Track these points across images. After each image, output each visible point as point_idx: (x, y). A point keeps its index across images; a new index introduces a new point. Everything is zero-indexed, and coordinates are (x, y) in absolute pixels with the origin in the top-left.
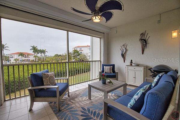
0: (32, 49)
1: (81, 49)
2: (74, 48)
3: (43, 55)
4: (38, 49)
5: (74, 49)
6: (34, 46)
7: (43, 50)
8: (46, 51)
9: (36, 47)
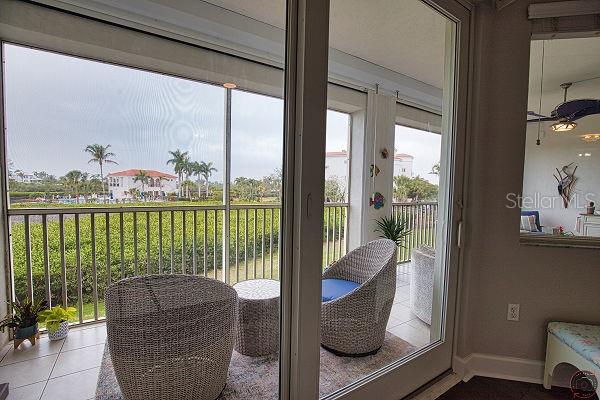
0: (173, 161)
3: (202, 178)
4: (190, 161)
6: (178, 152)
7: (205, 164)
8: (211, 167)
9: (186, 153)
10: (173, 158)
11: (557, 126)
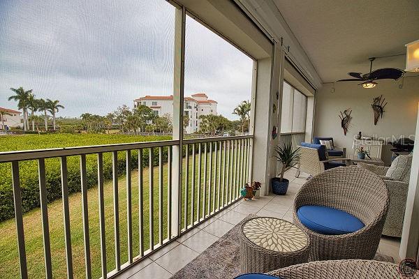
0: (17, 98)
1: (156, 103)
2: (139, 101)
3: (49, 113)
4: (35, 98)
5: (136, 103)
6: (21, 89)
7: (51, 101)
8: (58, 104)
9: (30, 91)
10: (16, 95)
11: (368, 85)
